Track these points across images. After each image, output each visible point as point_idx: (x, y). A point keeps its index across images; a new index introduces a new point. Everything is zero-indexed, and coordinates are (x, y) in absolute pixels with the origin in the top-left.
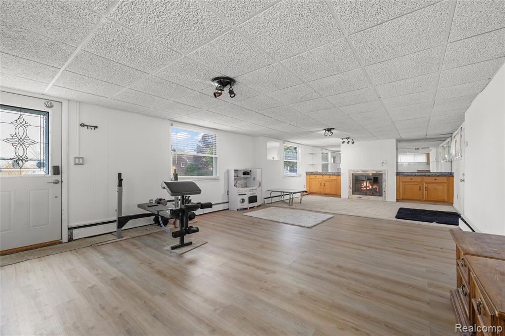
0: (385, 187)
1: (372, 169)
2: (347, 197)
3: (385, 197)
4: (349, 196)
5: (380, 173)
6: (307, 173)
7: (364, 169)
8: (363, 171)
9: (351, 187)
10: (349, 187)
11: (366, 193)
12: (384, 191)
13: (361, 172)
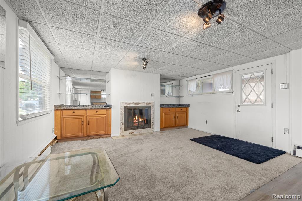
0: (153, 119)
1: (144, 102)
2: (119, 134)
3: (153, 129)
4: (121, 133)
5: (149, 105)
6: (56, 106)
7: (136, 101)
8: (135, 104)
9: (123, 123)
10: (121, 122)
11: (138, 127)
12: (152, 123)
13: (133, 105)
